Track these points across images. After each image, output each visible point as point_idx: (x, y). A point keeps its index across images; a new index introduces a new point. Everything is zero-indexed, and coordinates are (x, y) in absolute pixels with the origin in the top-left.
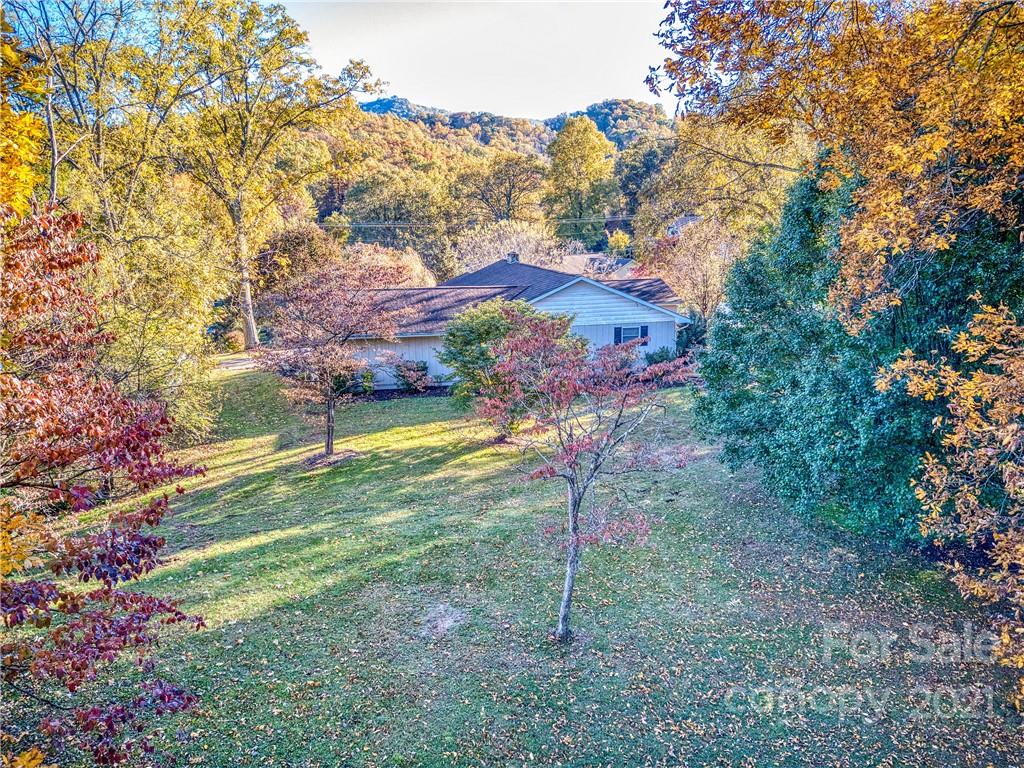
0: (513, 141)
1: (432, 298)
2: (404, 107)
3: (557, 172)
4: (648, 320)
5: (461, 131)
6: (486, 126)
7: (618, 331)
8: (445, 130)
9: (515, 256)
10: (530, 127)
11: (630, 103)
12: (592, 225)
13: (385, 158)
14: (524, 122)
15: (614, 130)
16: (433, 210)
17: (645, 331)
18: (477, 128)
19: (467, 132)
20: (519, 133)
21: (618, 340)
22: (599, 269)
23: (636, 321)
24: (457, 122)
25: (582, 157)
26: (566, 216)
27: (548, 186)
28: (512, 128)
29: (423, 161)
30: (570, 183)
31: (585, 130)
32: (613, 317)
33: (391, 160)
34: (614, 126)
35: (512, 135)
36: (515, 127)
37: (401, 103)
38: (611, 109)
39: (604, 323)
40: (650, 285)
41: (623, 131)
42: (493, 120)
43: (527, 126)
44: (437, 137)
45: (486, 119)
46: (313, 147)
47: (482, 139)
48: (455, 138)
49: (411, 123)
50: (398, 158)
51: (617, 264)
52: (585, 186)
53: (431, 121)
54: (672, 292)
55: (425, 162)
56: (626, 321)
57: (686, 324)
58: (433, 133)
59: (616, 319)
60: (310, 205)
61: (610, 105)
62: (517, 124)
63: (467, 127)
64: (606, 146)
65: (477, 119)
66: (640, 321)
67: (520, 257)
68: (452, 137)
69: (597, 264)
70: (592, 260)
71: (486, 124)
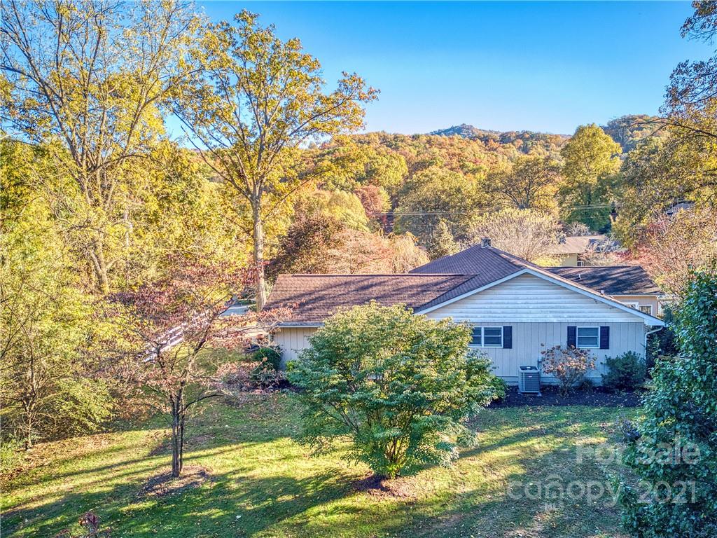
0: (547, 150)
1: (371, 286)
2: (470, 131)
3: (568, 170)
4: (610, 320)
5: (508, 145)
6: (526, 140)
7: (572, 331)
8: (496, 145)
9: (487, 241)
10: (561, 140)
11: (645, 118)
12: (600, 212)
13: (445, 166)
14: (557, 136)
15: (631, 138)
16: (469, 201)
17: (605, 331)
18: (521, 142)
19: (512, 146)
20: (553, 144)
21: (571, 341)
22: (598, 249)
23: (594, 320)
24: (505, 139)
25: (591, 157)
26: (577, 204)
27: (561, 181)
28: (546, 140)
29: (471, 166)
30: (580, 178)
31: (594, 135)
32: (565, 315)
33: (450, 167)
34: (631, 136)
35: (547, 146)
36: (549, 141)
37: (468, 129)
38: (628, 123)
39: (555, 320)
40: (628, 273)
41: (638, 139)
42: (532, 137)
43: (558, 139)
44: (489, 150)
45: (527, 136)
46: (393, 160)
47: (523, 151)
48: (503, 150)
49: (471, 142)
50: (454, 166)
51: (615, 245)
52: (593, 180)
53: (486, 140)
54: (651, 281)
55: (474, 167)
56: (583, 320)
57: (659, 327)
58: (487, 148)
59: (570, 317)
60: (386, 200)
61: (628, 120)
62: (551, 138)
63: (512, 143)
64: (612, 147)
65: (521, 136)
66: (599, 320)
67: (492, 243)
68: (501, 149)
69: (595, 245)
70: (592, 241)
71: (528, 139)
